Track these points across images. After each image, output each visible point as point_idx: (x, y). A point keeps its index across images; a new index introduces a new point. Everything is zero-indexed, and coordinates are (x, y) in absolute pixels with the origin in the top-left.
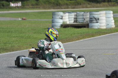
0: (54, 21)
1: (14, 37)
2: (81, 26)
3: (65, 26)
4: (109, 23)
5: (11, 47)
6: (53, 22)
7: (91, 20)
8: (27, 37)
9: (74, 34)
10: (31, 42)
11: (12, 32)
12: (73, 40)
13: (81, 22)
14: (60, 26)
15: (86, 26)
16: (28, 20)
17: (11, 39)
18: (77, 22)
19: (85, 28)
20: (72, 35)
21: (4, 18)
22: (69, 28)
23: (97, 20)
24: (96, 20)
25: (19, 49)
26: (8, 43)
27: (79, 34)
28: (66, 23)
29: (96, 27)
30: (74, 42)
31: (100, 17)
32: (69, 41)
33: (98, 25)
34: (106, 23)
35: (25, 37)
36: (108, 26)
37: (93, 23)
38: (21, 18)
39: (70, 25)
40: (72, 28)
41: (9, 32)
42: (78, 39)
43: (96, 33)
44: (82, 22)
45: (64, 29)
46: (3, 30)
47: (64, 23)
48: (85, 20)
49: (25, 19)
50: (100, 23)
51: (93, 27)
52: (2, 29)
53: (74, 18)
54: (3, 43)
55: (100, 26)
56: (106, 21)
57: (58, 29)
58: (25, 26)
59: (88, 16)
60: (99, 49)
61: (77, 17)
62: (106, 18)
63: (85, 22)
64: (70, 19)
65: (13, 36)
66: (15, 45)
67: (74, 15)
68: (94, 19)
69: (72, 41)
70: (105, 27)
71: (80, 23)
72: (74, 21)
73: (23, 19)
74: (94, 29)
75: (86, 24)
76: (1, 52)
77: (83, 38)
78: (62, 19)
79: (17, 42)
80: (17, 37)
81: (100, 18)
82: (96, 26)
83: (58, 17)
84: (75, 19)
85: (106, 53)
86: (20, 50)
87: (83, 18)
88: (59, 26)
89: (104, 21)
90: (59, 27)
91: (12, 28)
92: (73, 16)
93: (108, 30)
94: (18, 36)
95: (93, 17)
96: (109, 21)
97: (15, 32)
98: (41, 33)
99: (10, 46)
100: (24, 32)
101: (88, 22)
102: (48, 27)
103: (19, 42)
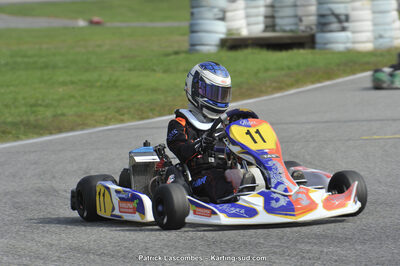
0: (196, 28)
1: (64, 84)
2: (289, 41)
3: (233, 44)
4: (385, 30)
5: (54, 116)
6: (193, 32)
7: (323, 24)
8: (108, 82)
9: (267, 70)
10: (122, 100)
11: (55, 67)
12: (261, 93)
13: (288, 28)
14: (218, 43)
15: (306, 42)
16: (107, 24)
17: (51, 91)
18: (274, 31)
19: (302, 51)
20: (257, 73)
22: (249, 51)
23: (343, 21)
24: (340, 21)
25: (79, 125)
26: (41, 105)
27: (282, 69)
28: (239, 34)
29: (340, 47)
30: (265, 98)
31: (354, 9)
32: (250, 96)
33: (347, 37)
34: (373, 31)
35: (99, 84)
36: (381, 41)
37: (331, 31)
38: (84, 19)
39: (250, 42)
40: (257, 51)
41: (46, 66)
42: (280, 89)
43: (338, 65)
44: (293, 27)
45: (233, 54)
46: (26, 60)
47: (231, 34)
48: (301, 20)
49: (98, 23)
50: (353, 32)
51: (329, 46)
52: (24, 56)
53: (266, 17)
54: (26, 104)
55: (354, 42)
56: (375, 25)
58: (99, 46)
59: (313, 9)
60: (351, 121)
61: (274, 11)
62: (374, 12)
63: (302, 28)
64: (253, 20)
65: (61, 79)
66: (65, 111)
67: (267, 6)
68: (333, 19)
69: (258, 96)
70: (369, 46)
71: (284, 31)
72: (266, 27)
73: (92, 23)
74: (334, 53)
75: (306, 37)
76: (21, 136)
77: (297, 83)
78: (223, 19)
79: (72, 101)
80: (72, 83)
81: (354, 14)
82: (339, 41)
83: (210, 15)
84: (268, 20)
85: (374, 134)
86: (82, 129)
87: (296, 16)
88: (213, 43)
89: (368, 25)
90: (213, 49)
91: (55, 54)
92: (262, 10)
93: (382, 55)
94: (76, 80)
95: (329, 12)
96: (384, 24)
97: (67, 67)
98: (154, 70)
99: (49, 113)
100: (96, 67)
101: (314, 27)
102: (176, 49)
103: (79, 102)
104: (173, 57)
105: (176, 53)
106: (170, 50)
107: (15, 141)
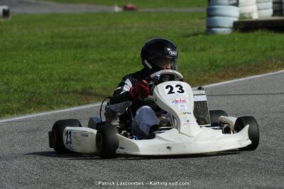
0: (212, 13)
3: (245, 26)
6: (210, 16)
8: (133, 60)
11: (87, 47)
12: (267, 69)
14: (232, 25)
16: (140, 10)
17: (83, 67)
18: (281, 15)
20: (264, 52)
21: (72, 5)
22: (259, 32)
26: (72, 80)
28: (251, 18)
30: (270, 74)
32: (257, 73)
35: (124, 62)
38: (119, 6)
39: (260, 24)
40: (266, 33)
41: (80, 46)
45: (244, 35)
46: (64, 40)
47: (245, 18)
49: (132, 9)
52: (62, 38)
53: (274, 3)
54: (60, 79)
57: (227, 35)
58: (128, 28)
64: (263, 5)
65: (91, 58)
66: (92, 85)
69: (265, 73)
72: (274, 11)
73: (126, 8)
76: (53, 106)
78: (237, 4)
79: (101, 76)
80: (102, 60)
84: (276, 5)
88: (228, 26)
90: (227, 31)
91: (89, 36)
94: (104, 58)
97: (98, 46)
99: (79, 87)
100: (123, 47)
102: (195, 31)
103: (106, 77)
104: (191, 38)
105: (195, 34)
106: (190, 31)
107: (48, 111)
